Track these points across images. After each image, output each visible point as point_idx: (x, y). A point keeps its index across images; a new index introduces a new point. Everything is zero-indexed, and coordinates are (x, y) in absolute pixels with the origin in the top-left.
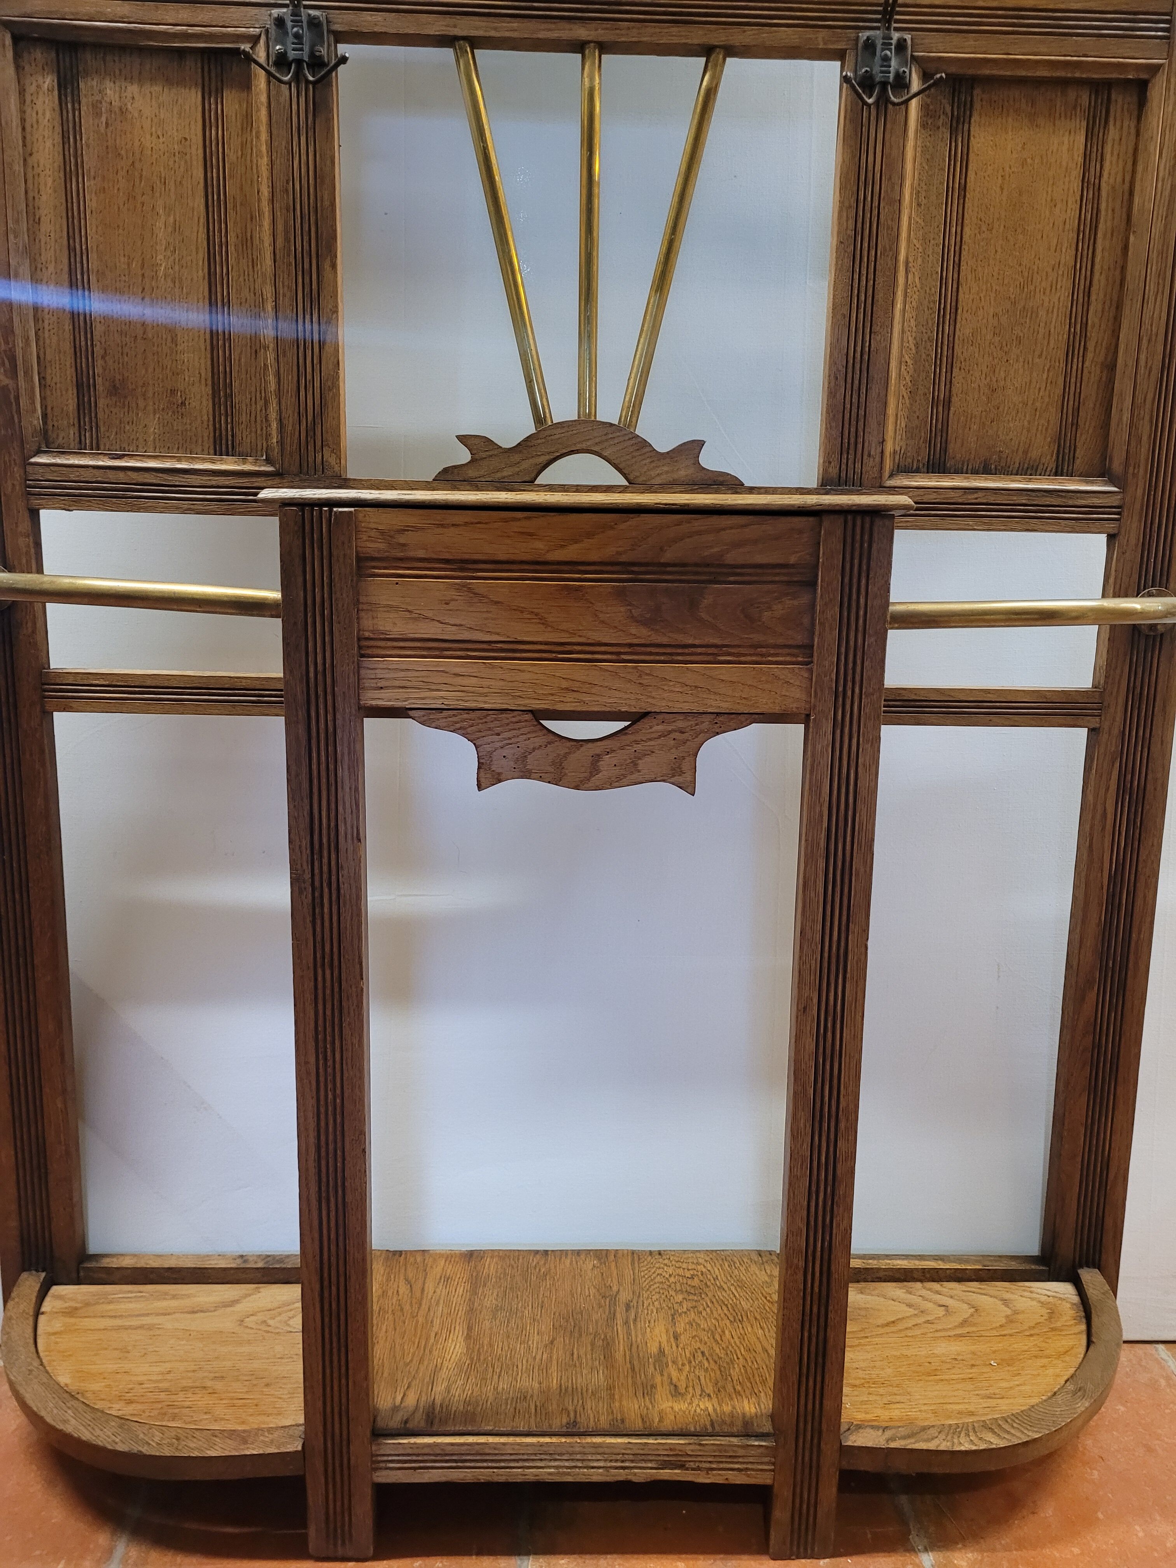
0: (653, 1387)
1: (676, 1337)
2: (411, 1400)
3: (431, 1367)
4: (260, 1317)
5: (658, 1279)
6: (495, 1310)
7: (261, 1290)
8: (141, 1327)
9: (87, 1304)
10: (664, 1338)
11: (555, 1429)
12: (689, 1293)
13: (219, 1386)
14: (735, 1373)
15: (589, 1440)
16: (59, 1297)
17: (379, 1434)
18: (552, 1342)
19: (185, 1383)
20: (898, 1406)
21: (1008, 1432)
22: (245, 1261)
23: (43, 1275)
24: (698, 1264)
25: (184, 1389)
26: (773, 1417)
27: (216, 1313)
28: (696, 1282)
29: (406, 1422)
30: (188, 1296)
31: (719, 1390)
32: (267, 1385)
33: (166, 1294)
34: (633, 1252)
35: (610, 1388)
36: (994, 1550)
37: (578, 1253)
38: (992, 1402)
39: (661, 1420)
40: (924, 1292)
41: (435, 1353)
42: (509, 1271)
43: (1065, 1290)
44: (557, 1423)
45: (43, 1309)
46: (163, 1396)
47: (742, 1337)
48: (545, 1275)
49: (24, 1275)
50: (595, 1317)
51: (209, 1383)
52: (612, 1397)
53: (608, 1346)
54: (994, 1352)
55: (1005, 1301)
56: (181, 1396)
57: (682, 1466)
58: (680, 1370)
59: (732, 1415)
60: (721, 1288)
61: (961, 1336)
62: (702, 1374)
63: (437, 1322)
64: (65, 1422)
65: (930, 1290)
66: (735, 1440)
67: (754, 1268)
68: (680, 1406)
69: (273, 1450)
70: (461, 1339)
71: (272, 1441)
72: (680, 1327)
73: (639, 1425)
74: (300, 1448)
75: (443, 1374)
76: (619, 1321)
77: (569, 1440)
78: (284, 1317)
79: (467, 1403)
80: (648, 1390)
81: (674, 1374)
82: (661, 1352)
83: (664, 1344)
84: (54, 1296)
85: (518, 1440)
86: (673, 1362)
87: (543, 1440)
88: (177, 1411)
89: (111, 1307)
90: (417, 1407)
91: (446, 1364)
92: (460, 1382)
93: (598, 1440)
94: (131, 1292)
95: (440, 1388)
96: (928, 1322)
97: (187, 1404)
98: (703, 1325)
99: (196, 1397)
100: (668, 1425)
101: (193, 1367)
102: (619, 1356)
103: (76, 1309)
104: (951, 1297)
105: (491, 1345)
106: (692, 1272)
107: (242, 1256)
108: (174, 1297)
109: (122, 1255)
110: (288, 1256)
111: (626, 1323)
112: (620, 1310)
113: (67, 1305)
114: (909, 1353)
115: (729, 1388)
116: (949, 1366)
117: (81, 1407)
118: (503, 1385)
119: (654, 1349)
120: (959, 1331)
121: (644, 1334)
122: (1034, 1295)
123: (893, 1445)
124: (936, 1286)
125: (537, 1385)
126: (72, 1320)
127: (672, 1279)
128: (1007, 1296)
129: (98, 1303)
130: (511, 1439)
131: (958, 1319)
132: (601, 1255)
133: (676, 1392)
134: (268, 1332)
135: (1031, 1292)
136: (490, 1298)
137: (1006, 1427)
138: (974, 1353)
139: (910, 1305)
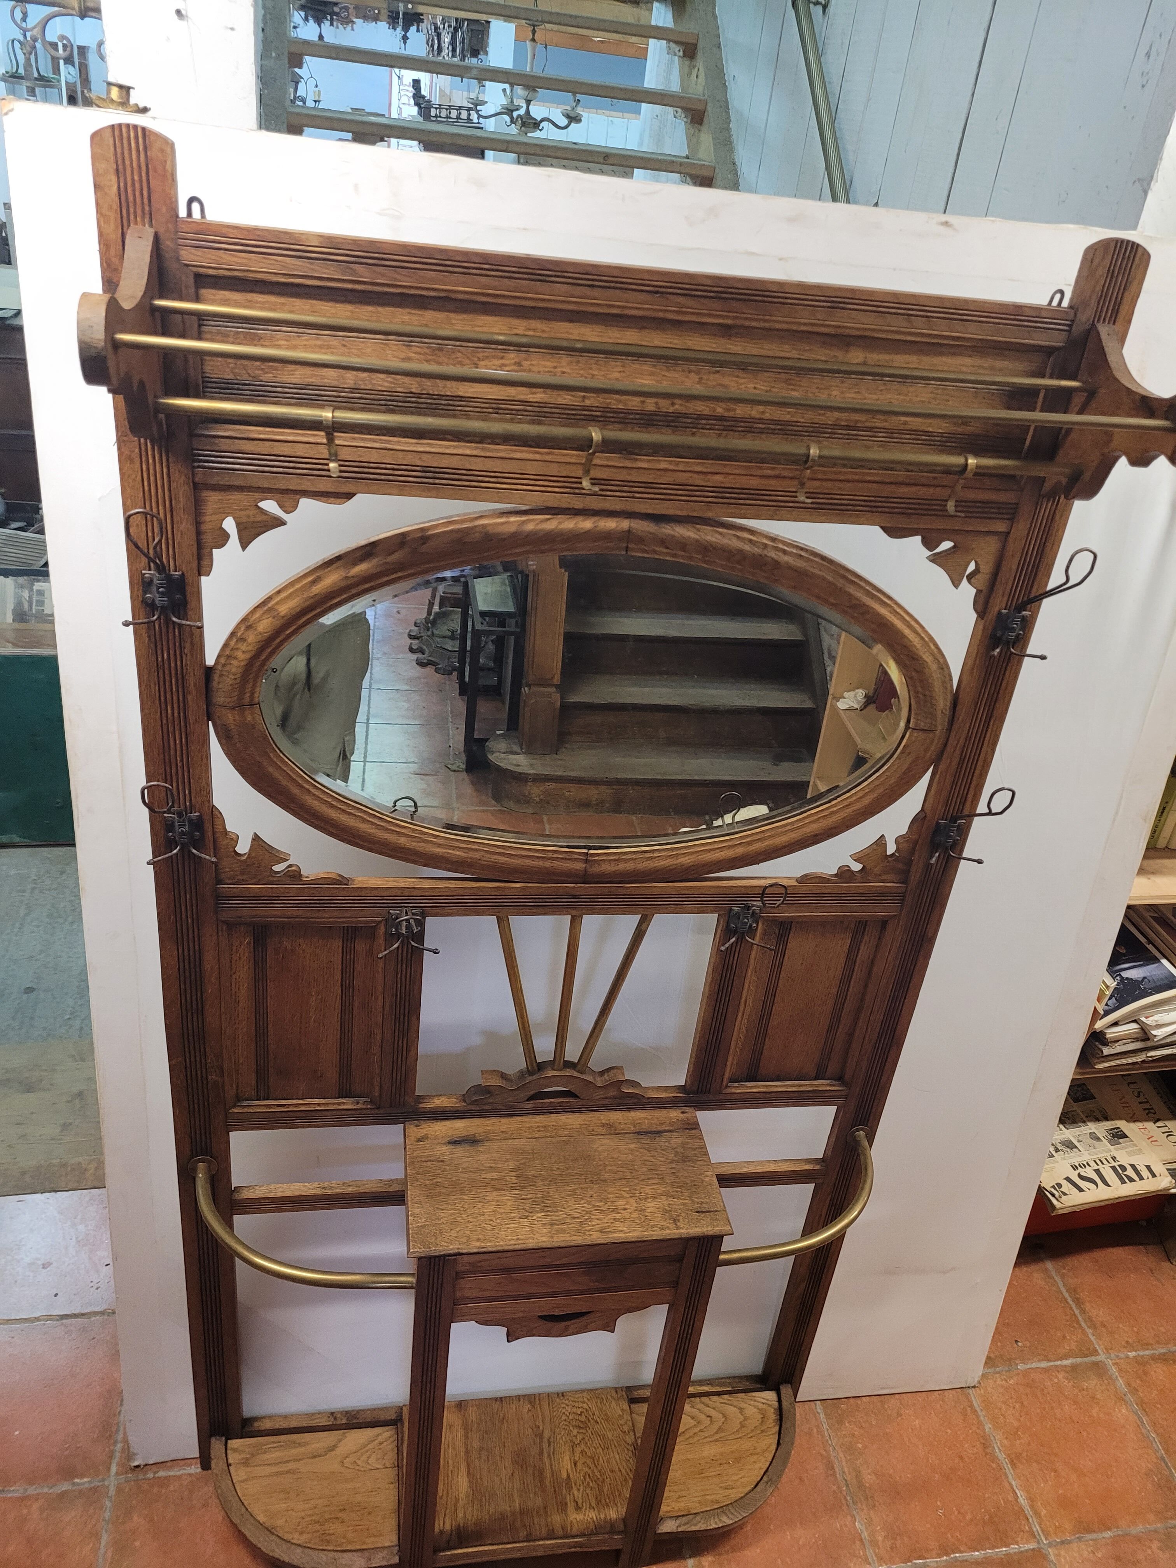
0: (566, 1504)
1: (575, 1465)
2: (448, 1527)
3: (454, 1499)
4: (352, 1458)
5: (564, 1417)
6: (481, 1449)
7: (347, 1435)
8: (288, 1472)
9: (253, 1455)
10: (569, 1467)
11: (521, 1539)
12: (581, 1428)
13: (344, 1516)
14: (605, 1489)
15: (537, 1543)
16: (235, 1450)
17: (436, 1550)
18: (512, 1475)
19: (327, 1516)
20: (683, 1499)
21: (732, 1514)
22: (335, 1419)
23: (224, 1438)
24: (584, 1402)
25: (327, 1520)
26: (624, 1520)
27: (327, 1457)
28: (583, 1418)
29: (448, 1542)
30: (306, 1444)
31: (599, 1502)
32: (369, 1513)
33: (294, 1442)
34: (549, 1395)
35: (545, 1508)
36: (720, 1554)
37: (518, 1398)
38: (727, 1492)
39: (571, 1529)
40: (701, 1406)
41: (454, 1488)
42: (483, 1417)
43: (770, 1396)
44: (523, 1534)
45: (230, 1461)
46: (317, 1527)
47: (608, 1462)
48: (503, 1419)
49: (213, 1440)
50: (533, 1453)
51: (339, 1515)
52: (546, 1512)
53: (541, 1473)
54: (732, 1452)
55: (741, 1410)
56: (327, 1526)
57: (581, 1547)
58: (579, 1490)
59: (605, 1522)
60: (597, 1422)
61: (716, 1441)
62: (588, 1491)
63: (450, 1462)
64: (273, 1551)
65: (703, 1403)
66: (606, 1536)
67: (613, 1403)
68: (580, 1517)
69: (384, 1563)
70: (465, 1475)
71: (383, 1558)
72: (577, 1455)
73: (561, 1533)
74: (398, 1561)
75: (461, 1504)
76: (546, 1455)
77: (528, 1544)
78: (364, 1457)
79: (476, 1524)
80: (562, 1507)
81: (576, 1493)
82: (568, 1476)
83: (570, 1471)
84: (231, 1449)
85: (503, 1546)
86: (575, 1484)
87: (515, 1545)
88: (327, 1538)
89: (267, 1456)
90: (451, 1530)
91: (461, 1495)
92: (470, 1509)
93: (541, 1542)
94: (273, 1442)
95: (460, 1515)
96: (701, 1431)
97: (332, 1532)
98: (589, 1454)
99: (335, 1526)
100: (575, 1531)
101: (326, 1503)
102: (547, 1481)
103: (248, 1459)
104: (714, 1409)
105: (481, 1478)
106: (581, 1410)
107: (332, 1414)
108: (300, 1445)
109: (264, 1418)
110: (358, 1411)
111: (549, 1455)
112: (545, 1445)
113: (242, 1456)
114: (689, 1457)
115: (603, 1501)
116: (709, 1465)
117: (278, 1540)
118: (492, 1510)
119: (565, 1476)
120: (715, 1438)
121: (559, 1464)
122: (756, 1404)
123: (679, 1530)
124: (705, 1399)
125: (508, 1509)
126: (249, 1469)
127: (571, 1417)
128: (743, 1405)
129: (258, 1454)
130: (500, 1546)
131: (715, 1427)
132: (532, 1399)
133: (578, 1508)
134: (358, 1470)
135: (755, 1401)
136: (476, 1444)
137: (733, 1511)
138: (722, 1454)
139: (692, 1418)
